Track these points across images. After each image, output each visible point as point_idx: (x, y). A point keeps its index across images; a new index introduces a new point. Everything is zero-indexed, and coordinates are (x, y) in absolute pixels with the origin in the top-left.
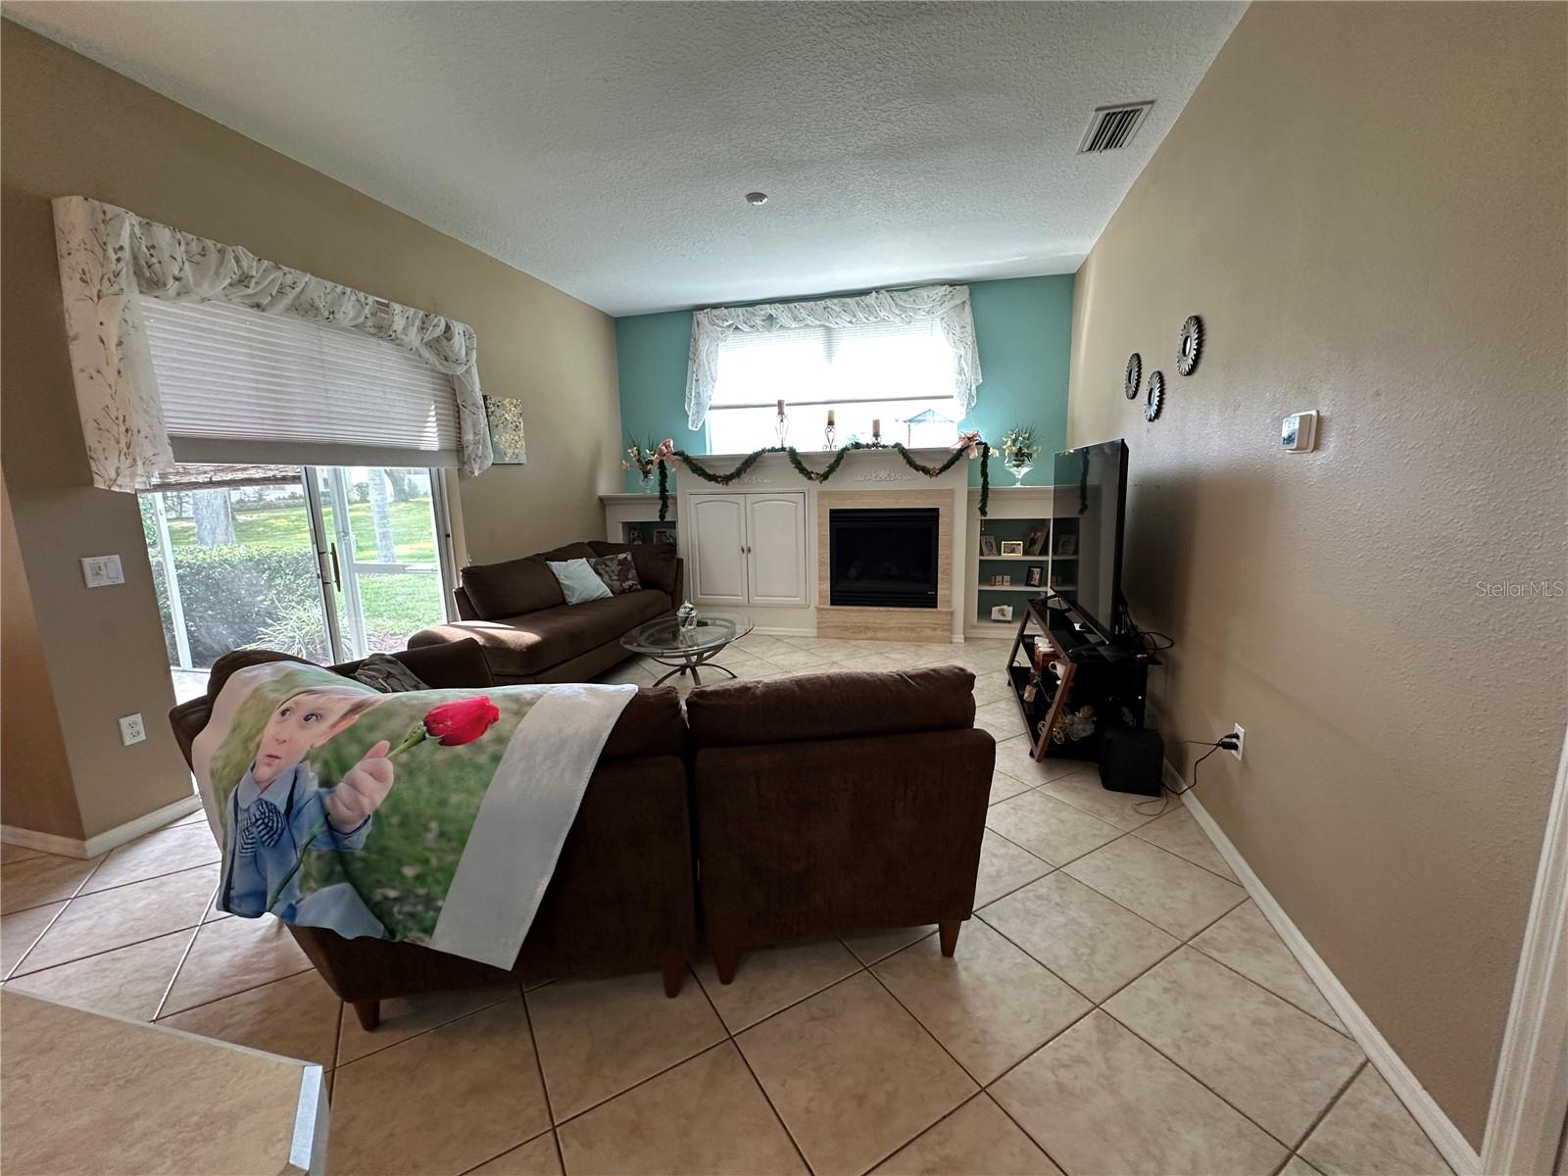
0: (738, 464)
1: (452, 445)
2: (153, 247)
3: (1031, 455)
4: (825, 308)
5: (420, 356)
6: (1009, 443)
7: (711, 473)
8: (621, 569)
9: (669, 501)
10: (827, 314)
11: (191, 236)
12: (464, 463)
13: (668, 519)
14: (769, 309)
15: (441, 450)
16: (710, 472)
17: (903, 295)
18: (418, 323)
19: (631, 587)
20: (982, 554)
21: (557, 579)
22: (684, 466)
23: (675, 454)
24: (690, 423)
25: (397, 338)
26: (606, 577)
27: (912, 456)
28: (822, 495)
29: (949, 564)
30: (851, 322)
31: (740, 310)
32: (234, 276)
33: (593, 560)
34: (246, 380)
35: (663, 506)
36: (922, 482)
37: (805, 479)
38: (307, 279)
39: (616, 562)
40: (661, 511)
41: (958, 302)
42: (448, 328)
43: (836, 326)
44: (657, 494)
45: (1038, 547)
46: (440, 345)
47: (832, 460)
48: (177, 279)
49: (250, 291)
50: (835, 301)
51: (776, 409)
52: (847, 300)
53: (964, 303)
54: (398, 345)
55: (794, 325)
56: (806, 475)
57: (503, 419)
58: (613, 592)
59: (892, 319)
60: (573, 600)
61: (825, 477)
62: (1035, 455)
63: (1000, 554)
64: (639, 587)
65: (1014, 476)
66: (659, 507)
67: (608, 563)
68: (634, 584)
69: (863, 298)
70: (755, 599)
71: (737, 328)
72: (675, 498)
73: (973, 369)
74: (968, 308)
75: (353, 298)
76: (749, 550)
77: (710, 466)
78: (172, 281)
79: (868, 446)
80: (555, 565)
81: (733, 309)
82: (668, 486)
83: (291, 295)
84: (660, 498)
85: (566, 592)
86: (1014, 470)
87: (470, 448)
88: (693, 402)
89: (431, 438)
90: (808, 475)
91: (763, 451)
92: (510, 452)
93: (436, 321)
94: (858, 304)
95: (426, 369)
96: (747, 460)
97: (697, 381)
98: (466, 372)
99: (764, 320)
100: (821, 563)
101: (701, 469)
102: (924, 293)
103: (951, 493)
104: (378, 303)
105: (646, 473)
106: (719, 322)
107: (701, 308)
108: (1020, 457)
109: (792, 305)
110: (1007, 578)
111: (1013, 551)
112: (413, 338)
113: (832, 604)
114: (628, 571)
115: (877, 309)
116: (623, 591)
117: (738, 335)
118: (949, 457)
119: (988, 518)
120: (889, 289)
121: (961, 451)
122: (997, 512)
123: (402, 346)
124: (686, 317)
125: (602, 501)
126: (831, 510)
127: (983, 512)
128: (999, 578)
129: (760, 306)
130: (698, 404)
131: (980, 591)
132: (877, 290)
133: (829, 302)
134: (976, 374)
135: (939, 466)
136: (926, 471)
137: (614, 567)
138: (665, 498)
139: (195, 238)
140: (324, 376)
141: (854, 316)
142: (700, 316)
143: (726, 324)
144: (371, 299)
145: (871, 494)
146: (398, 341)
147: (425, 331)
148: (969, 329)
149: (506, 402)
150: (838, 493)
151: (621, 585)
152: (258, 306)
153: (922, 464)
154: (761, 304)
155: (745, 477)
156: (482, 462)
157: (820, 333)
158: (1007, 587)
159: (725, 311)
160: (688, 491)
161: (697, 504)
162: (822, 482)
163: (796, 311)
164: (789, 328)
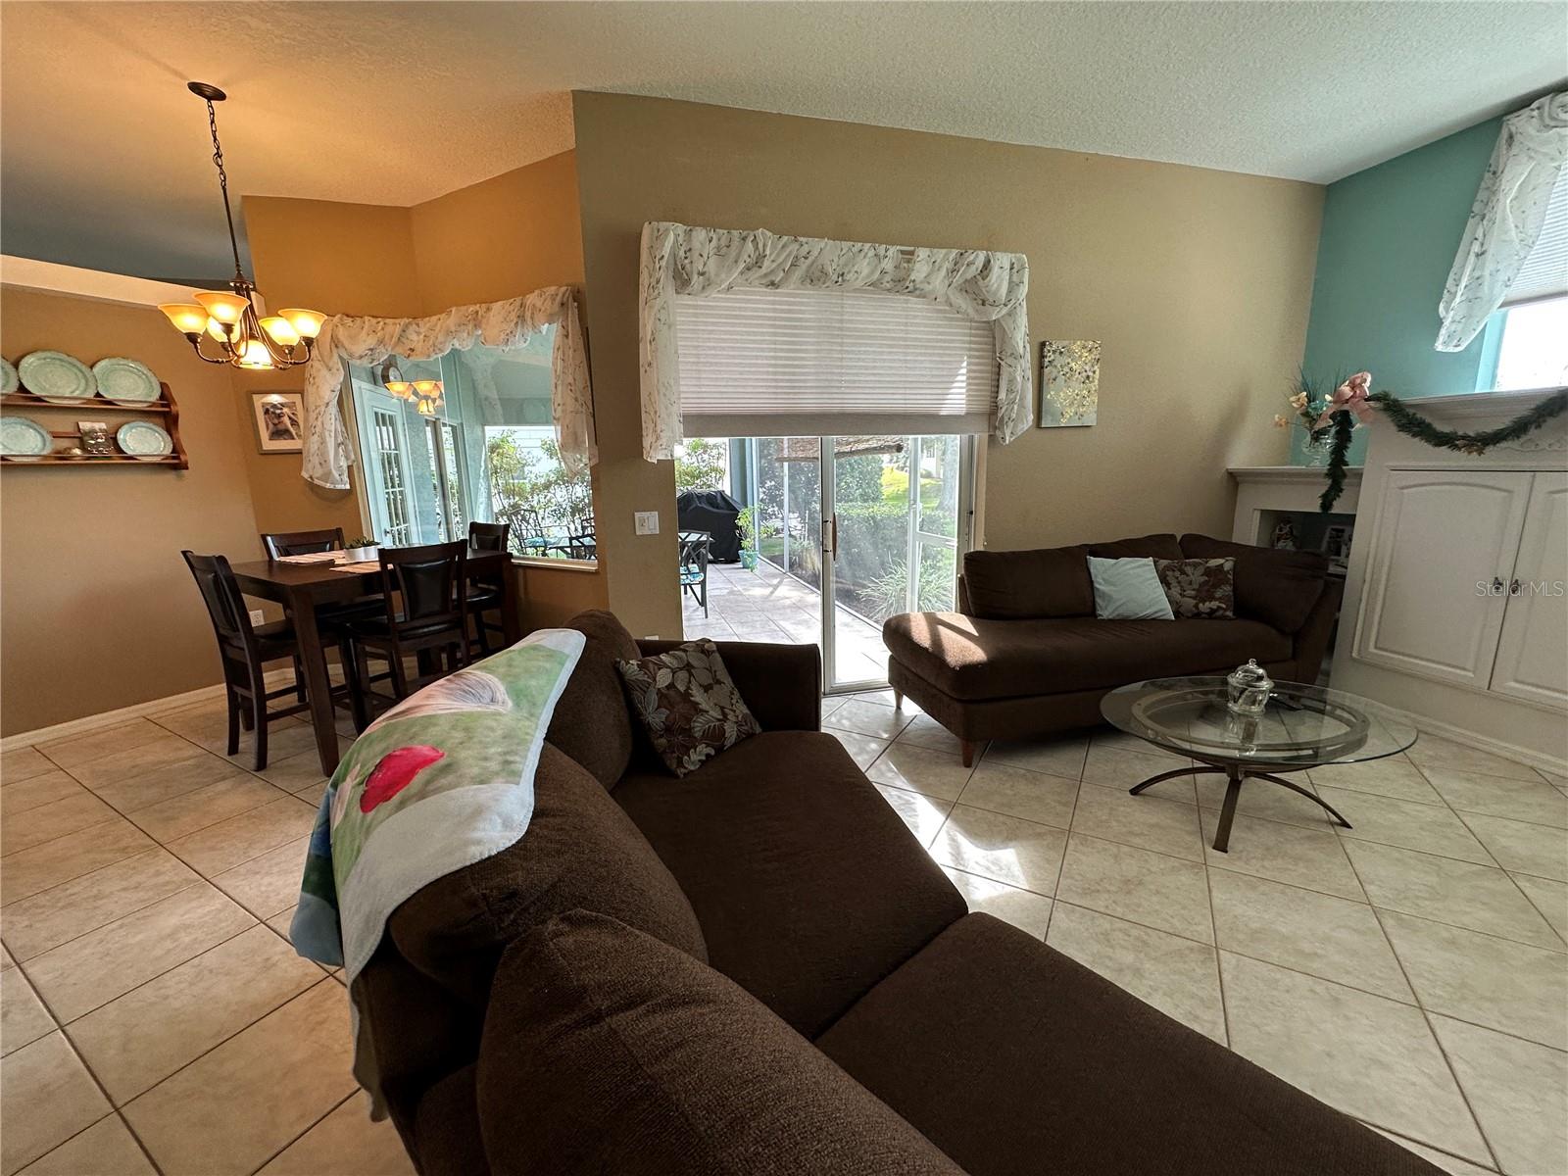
0: (1524, 411)
1: (983, 406)
2: (690, 250)
5: (951, 305)
7: (1445, 430)
8: (1206, 583)
11: (721, 231)
12: (995, 428)
13: (1338, 508)
15: (967, 414)
16: (1444, 428)
18: (948, 265)
19: (1213, 611)
21: (1092, 582)
22: (1385, 418)
23: (1378, 399)
24: (1441, 339)
25: (916, 289)
26: (1175, 591)
32: (748, 260)
33: (1164, 562)
34: (766, 358)
35: (1331, 488)
38: (822, 245)
39: (1201, 569)
40: (1325, 497)
42: (987, 264)
44: (1325, 468)
46: (975, 288)
48: (702, 274)
49: (764, 270)
54: (918, 297)
57: (1066, 369)
58: (1177, 613)
60: (1105, 612)
64: (1229, 614)
66: (1324, 490)
67: (1188, 569)
68: (1219, 608)
70: (1512, 686)
72: (1359, 475)
75: (871, 253)
77: (1448, 418)
78: (695, 276)
80: (1097, 564)
82: (1348, 455)
83: (804, 265)
84: (1329, 475)
85: (1098, 600)
87: (1003, 410)
88: (1458, 299)
89: (957, 399)
92: (1070, 412)
93: (972, 258)
95: (957, 320)
96: (1542, 406)
97: (1481, 256)
98: (1009, 314)
101: (1422, 423)
104: (903, 252)
105: (1317, 436)
107: (1524, 102)
112: (938, 282)
114: (1216, 586)
116: (1198, 615)
123: (924, 297)
125: (1234, 479)
137: (1196, 576)
138: (1338, 474)
139: (726, 232)
140: (841, 344)
144: (893, 250)
146: (918, 292)
147: (955, 273)
149: (1076, 347)
151: (1196, 606)
152: (773, 284)
156: (1015, 426)
160: (1386, 464)
161: (1403, 488)
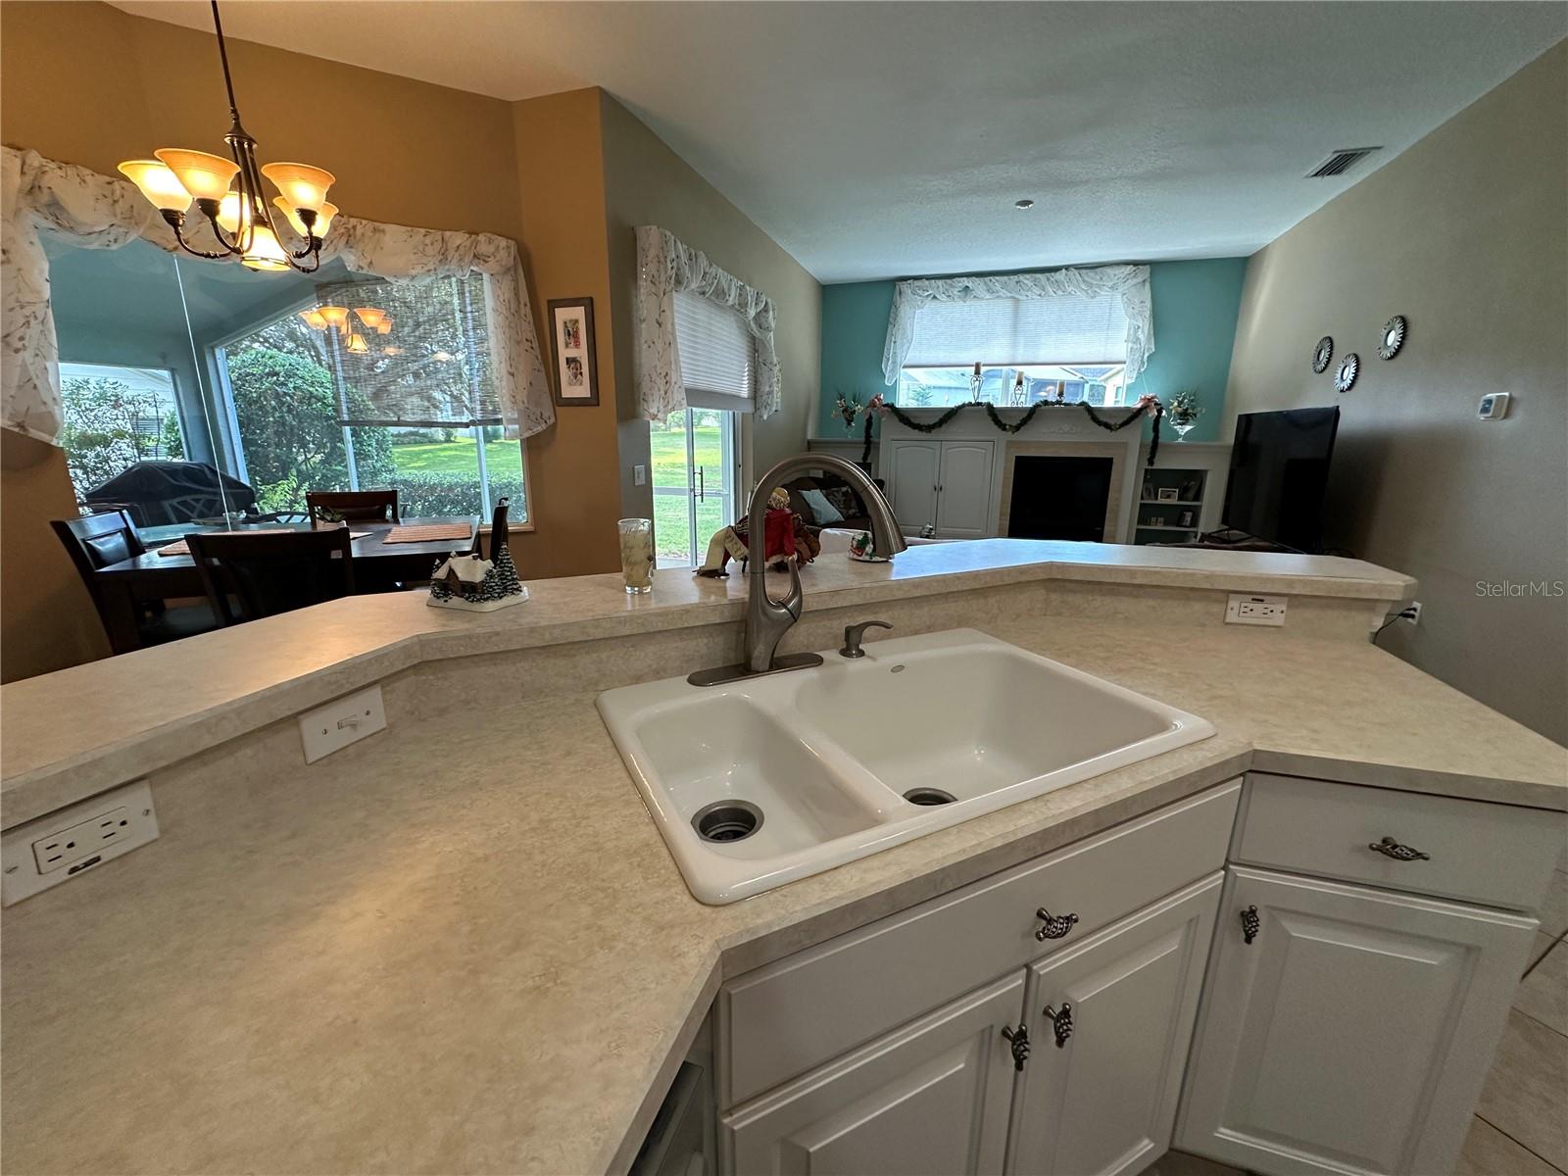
0: (941, 415)
1: (752, 394)
3: (1195, 415)
4: (1017, 282)
5: (748, 325)
6: (1176, 404)
7: (916, 422)
9: (872, 446)
10: (1018, 288)
11: (687, 246)
12: (757, 409)
13: (869, 461)
14: (966, 282)
15: (748, 398)
17: (1091, 273)
19: (855, 514)
20: (1142, 498)
21: (808, 505)
22: (894, 415)
23: (885, 406)
24: (886, 379)
26: (837, 506)
27: (1095, 413)
28: (1010, 444)
29: (1117, 506)
30: (1040, 295)
31: (940, 283)
33: (824, 492)
35: (866, 449)
36: (1103, 435)
37: (1000, 430)
38: (720, 271)
39: (841, 493)
40: (864, 453)
41: (1140, 279)
42: (767, 303)
43: (1025, 298)
44: (863, 439)
45: (1191, 494)
46: (759, 316)
47: (1025, 415)
48: (686, 278)
50: (1028, 276)
51: (973, 369)
52: (1038, 276)
53: (1144, 281)
54: (744, 322)
55: (987, 296)
56: (1000, 427)
58: (845, 517)
59: (1079, 294)
61: (1017, 428)
62: (1198, 416)
63: (1157, 499)
64: (860, 514)
65: (1178, 432)
67: (836, 494)
69: (1053, 274)
70: (942, 530)
71: (935, 297)
72: (878, 443)
73: (1148, 339)
74: (1148, 286)
75: (734, 285)
76: (940, 489)
77: (915, 417)
78: (684, 280)
79: (1052, 403)
80: (805, 494)
81: (934, 281)
82: (872, 432)
83: (715, 285)
84: (865, 443)
85: (815, 514)
86: (1178, 427)
87: (763, 397)
88: (890, 361)
89: (745, 389)
90: (1003, 427)
91: (964, 405)
94: (1048, 279)
95: (746, 335)
96: (949, 413)
97: (895, 342)
98: (771, 337)
99: (959, 291)
100: (1003, 501)
101: (907, 419)
102: (1109, 270)
103: (1125, 445)
105: (851, 422)
106: (921, 292)
107: (904, 279)
108: (1184, 417)
109: (987, 279)
110: (1161, 519)
111: (1169, 497)
114: (850, 501)
115: (1066, 285)
117: (935, 303)
118: (1129, 415)
119: (1154, 467)
120: (1078, 267)
121: (1140, 411)
122: (1163, 463)
124: (890, 288)
125: (809, 442)
126: (1017, 457)
127: (1151, 462)
128: (1153, 519)
129: (958, 279)
130: (894, 362)
131: (1138, 530)
132: (1067, 267)
133: (1021, 277)
134: (1150, 343)
135: (1120, 422)
136: (1107, 426)
137: (840, 497)
138: (869, 444)
141: (1044, 290)
142: (905, 286)
143: (927, 293)
145: (1054, 444)
146: (745, 319)
147: (757, 305)
148: (1148, 304)
150: (1026, 442)
151: (848, 512)
152: (706, 295)
153: (1105, 420)
154: (960, 277)
155: (947, 427)
156: (769, 409)
157: (1009, 303)
158: (1160, 527)
159: (927, 282)
160: (890, 437)
161: (899, 448)
162: (1013, 433)
163: (991, 284)
164: (982, 299)
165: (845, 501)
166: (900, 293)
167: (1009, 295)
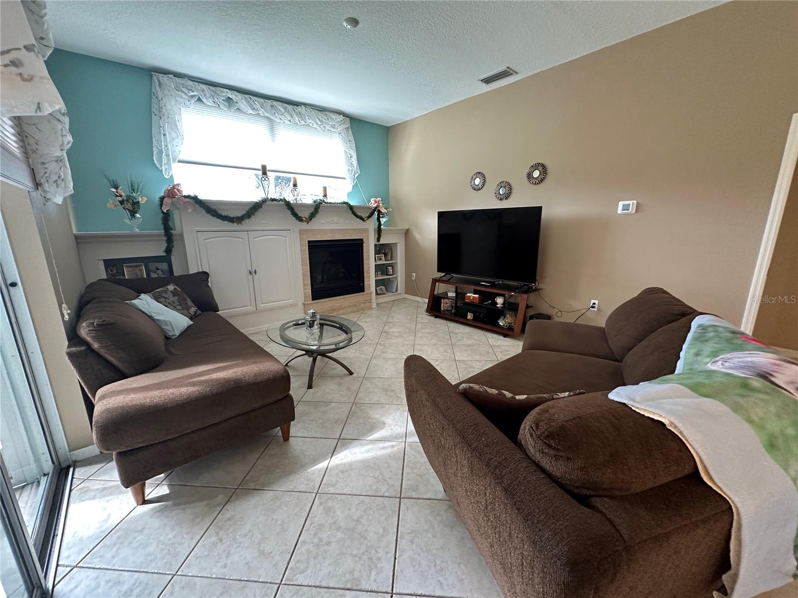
0: (246, 209)
4: (272, 106)
8: (179, 299)
9: (174, 238)
10: (274, 111)
14: (230, 94)
16: (224, 213)
17: (321, 113)
19: (196, 312)
22: (198, 207)
23: (185, 197)
26: (175, 308)
28: (302, 232)
33: (152, 294)
35: (168, 242)
36: (359, 224)
37: (297, 221)
39: (170, 293)
40: (166, 247)
41: (346, 126)
43: (279, 121)
44: (159, 232)
45: (390, 257)
47: (312, 210)
50: (278, 103)
53: (349, 127)
55: (251, 111)
56: (297, 219)
58: (191, 319)
59: (315, 126)
60: (174, 333)
61: (309, 220)
63: (377, 262)
64: (200, 312)
65: (381, 222)
66: (165, 243)
67: (164, 295)
70: (262, 306)
71: (199, 100)
72: (182, 235)
73: (357, 165)
74: (351, 131)
76: (255, 272)
77: (222, 209)
79: (321, 202)
81: (196, 83)
84: (165, 235)
90: (300, 219)
91: (264, 200)
94: (294, 110)
96: (255, 206)
97: (165, 135)
99: (224, 101)
100: (304, 275)
101: (215, 211)
102: (332, 115)
106: (184, 90)
107: (165, 72)
109: (246, 96)
111: (381, 259)
113: (313, 300)
114: (184, 299)
115: (306, 117)
116: (195, 317)
117: (199, 106)
118: (370, 211)
119: (379, 243)
125: (77, 239)
126: (308, 241)
127: (378, 240)
129: (222, 89)
131: (375, 280)
132: (305, 105)
133: (275, 103)
135: (366, 215)
136: (361, 218)
137: (172, 297)
138: (169, 235)
141: (292, 118)
143: (192, 94)
145: (332, 231)
150: (316, 230)
151: (190, 313)
153: (360, 215)
154: (221, 87)
155: (253, 218)
157: (265, 122)
158: (380, 277)
159: (191, 83)
160: (194, 229)
161: (205, 240)
162: (308, 223)
163: (251, 101)
164: (244, 113)
165: (178, 301)
166: (160, 85)
167: (266, 115)
